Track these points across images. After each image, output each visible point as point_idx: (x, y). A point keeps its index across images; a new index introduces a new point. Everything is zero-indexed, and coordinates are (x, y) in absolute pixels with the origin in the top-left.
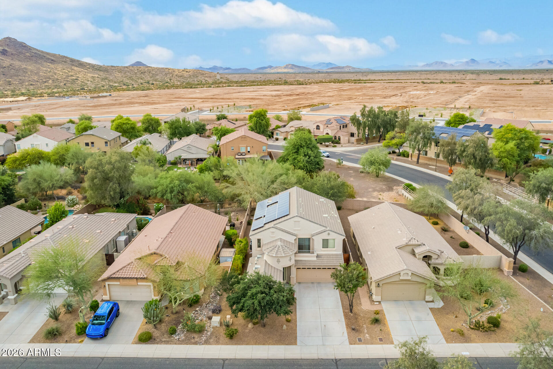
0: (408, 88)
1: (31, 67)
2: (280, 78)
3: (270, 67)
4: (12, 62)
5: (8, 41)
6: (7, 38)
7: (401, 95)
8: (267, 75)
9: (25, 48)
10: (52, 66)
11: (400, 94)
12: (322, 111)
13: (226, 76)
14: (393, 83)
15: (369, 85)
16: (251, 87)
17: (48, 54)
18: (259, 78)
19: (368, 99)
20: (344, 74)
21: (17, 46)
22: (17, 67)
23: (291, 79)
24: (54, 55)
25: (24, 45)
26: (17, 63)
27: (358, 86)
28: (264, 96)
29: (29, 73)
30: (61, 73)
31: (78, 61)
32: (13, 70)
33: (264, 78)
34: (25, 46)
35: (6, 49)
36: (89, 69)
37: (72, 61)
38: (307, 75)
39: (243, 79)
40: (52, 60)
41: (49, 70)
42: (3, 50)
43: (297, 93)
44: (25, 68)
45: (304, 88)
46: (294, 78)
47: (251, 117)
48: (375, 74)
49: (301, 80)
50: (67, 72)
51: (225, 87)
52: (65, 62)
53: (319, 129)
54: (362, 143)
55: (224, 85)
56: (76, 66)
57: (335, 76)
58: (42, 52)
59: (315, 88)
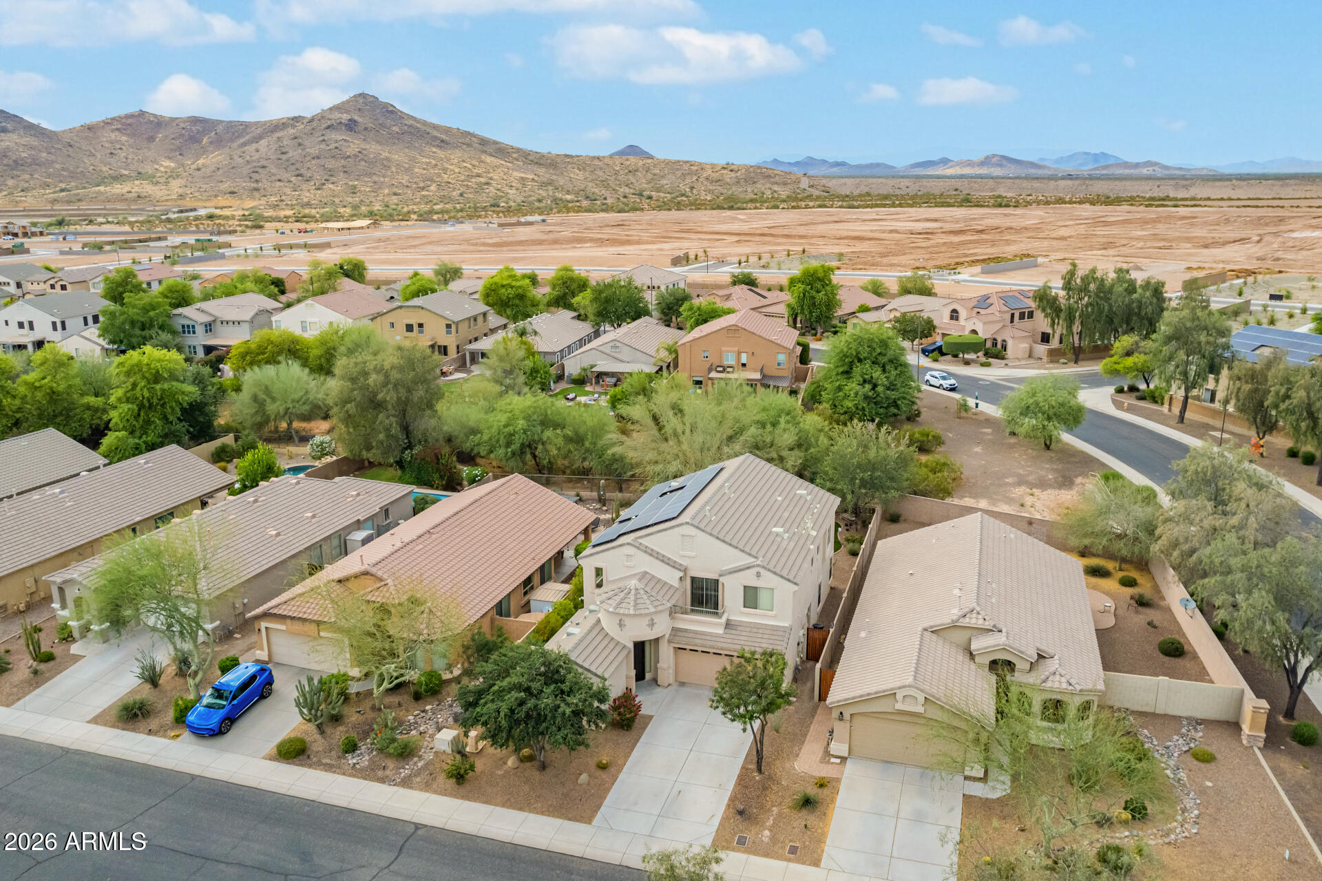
0: (1291, 221)
1: (398, 155)
2: (956, 190)
3: (945, 161)
4: (364, 145)
5: (361, 101)
6: (360, 95)
7: (1258, 242)
8: (925, 182)
9: (392, 116)
10: (440, 153)
11: (1257, 238)
12: (1011, 274)
13: (824, 181)
14: (1257, 207)
15: (1182, 211)
16: (873, 210)
17: (435, 127)
18: (904, 188)
20: (1125, 183)
21: (378, 111)
22: (372, 156)
23: (983, 191)
24: (447, 130)
25: (391, 108)
26: (373, 148)
27: (1153, 212)
28: (891, 231)
29: (394, 169)
30: (457, 170)
31: (496, 143)
32: (363, 163)
33: (917, 188)
34: (392, 112)
35: (356, 118)
36: (517, 160)
37: (484, 142)
38: (1025, 184)
39: (865, 190)
40: (443, 141)
41: (433, 162)
42: (350, 120)
43: (980, 228)
44: (387, 159)
45: (1006, 215)
46: (993, 190)
48: (1210, 183)
49: (1009, 195)
50: (470, 166)
51: (813, 207)
52: (469, 145)
53: (957, 319)
54: (1062, 361)
55: (811, 204)
56: (491, 155)
57: (1100, 188)
58: (425, 123)
59: (1033, 216)
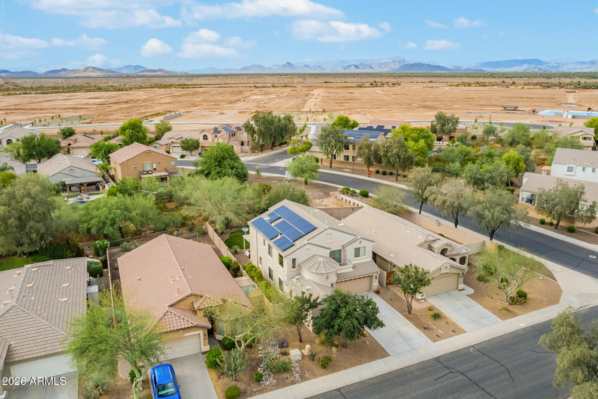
0: (244, 92)
2: (88, 84)
3: (64, 70)
7: (244, 101)
8: (71, 80)
11: (243, 100)
13: (13, 80)
14: (224, 87)
15: (200, 90)
16: (57, 94)
18: (60, 83)
19: (214, 105)
20: (165, 78)
23: (101, 84)
27: (185, 91)
28: (86, 104)
33: (67, 83)
38: (121, 80)
39: (39, 85)
43: (125, 101)
45: (128, 94)
46: (106, 83)
47: (123, 129)
48: (200, 78)
49: (116, 85)
51: (20, 94)
53: (207, 139)
54: (256, 152)
55: (17, 92)
57: (154, 81)
59: (141, 95)
